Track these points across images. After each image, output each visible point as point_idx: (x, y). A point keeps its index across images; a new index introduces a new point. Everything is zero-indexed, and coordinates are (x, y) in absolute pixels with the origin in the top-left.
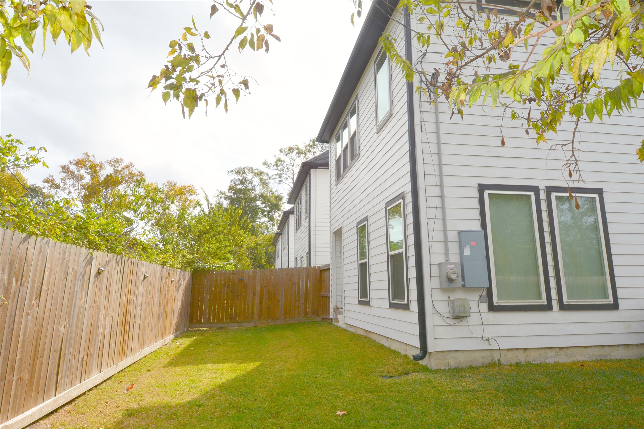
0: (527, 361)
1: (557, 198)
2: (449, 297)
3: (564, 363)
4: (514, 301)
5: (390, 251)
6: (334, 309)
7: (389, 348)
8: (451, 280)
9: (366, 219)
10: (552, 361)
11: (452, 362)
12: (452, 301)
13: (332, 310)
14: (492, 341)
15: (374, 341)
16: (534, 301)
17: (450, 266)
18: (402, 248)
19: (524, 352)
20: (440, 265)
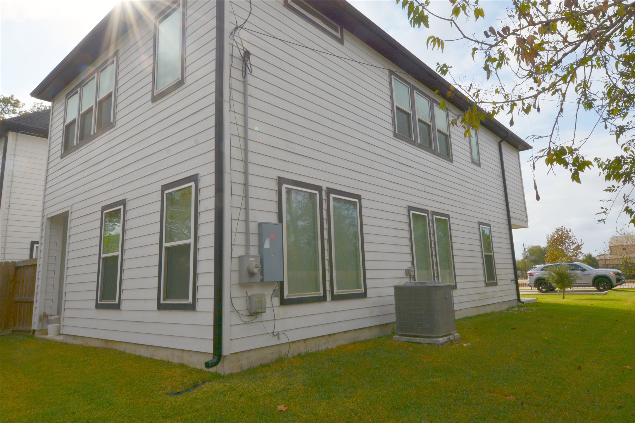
0: (306, 351)
1: (334, 199)
2: (246, 293)
3: (332, 349)
4: (300, 294)
5: (165, 243)
6: (40, 317)
7: (151, 358)
8: (251, 274)
9: (123, 202)
10: (323, 348)
11: (245, 363)
12: (249, 296)
13: (35, 319)
14: (281, 336)
15: (124, 353)
16: (315, 293)
17: (251, 259)
18: (190, 238)
19: (304, 342)
20: (240, 257)
